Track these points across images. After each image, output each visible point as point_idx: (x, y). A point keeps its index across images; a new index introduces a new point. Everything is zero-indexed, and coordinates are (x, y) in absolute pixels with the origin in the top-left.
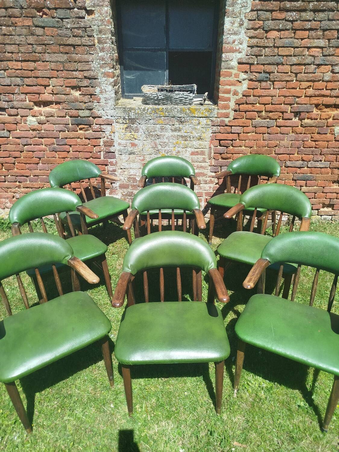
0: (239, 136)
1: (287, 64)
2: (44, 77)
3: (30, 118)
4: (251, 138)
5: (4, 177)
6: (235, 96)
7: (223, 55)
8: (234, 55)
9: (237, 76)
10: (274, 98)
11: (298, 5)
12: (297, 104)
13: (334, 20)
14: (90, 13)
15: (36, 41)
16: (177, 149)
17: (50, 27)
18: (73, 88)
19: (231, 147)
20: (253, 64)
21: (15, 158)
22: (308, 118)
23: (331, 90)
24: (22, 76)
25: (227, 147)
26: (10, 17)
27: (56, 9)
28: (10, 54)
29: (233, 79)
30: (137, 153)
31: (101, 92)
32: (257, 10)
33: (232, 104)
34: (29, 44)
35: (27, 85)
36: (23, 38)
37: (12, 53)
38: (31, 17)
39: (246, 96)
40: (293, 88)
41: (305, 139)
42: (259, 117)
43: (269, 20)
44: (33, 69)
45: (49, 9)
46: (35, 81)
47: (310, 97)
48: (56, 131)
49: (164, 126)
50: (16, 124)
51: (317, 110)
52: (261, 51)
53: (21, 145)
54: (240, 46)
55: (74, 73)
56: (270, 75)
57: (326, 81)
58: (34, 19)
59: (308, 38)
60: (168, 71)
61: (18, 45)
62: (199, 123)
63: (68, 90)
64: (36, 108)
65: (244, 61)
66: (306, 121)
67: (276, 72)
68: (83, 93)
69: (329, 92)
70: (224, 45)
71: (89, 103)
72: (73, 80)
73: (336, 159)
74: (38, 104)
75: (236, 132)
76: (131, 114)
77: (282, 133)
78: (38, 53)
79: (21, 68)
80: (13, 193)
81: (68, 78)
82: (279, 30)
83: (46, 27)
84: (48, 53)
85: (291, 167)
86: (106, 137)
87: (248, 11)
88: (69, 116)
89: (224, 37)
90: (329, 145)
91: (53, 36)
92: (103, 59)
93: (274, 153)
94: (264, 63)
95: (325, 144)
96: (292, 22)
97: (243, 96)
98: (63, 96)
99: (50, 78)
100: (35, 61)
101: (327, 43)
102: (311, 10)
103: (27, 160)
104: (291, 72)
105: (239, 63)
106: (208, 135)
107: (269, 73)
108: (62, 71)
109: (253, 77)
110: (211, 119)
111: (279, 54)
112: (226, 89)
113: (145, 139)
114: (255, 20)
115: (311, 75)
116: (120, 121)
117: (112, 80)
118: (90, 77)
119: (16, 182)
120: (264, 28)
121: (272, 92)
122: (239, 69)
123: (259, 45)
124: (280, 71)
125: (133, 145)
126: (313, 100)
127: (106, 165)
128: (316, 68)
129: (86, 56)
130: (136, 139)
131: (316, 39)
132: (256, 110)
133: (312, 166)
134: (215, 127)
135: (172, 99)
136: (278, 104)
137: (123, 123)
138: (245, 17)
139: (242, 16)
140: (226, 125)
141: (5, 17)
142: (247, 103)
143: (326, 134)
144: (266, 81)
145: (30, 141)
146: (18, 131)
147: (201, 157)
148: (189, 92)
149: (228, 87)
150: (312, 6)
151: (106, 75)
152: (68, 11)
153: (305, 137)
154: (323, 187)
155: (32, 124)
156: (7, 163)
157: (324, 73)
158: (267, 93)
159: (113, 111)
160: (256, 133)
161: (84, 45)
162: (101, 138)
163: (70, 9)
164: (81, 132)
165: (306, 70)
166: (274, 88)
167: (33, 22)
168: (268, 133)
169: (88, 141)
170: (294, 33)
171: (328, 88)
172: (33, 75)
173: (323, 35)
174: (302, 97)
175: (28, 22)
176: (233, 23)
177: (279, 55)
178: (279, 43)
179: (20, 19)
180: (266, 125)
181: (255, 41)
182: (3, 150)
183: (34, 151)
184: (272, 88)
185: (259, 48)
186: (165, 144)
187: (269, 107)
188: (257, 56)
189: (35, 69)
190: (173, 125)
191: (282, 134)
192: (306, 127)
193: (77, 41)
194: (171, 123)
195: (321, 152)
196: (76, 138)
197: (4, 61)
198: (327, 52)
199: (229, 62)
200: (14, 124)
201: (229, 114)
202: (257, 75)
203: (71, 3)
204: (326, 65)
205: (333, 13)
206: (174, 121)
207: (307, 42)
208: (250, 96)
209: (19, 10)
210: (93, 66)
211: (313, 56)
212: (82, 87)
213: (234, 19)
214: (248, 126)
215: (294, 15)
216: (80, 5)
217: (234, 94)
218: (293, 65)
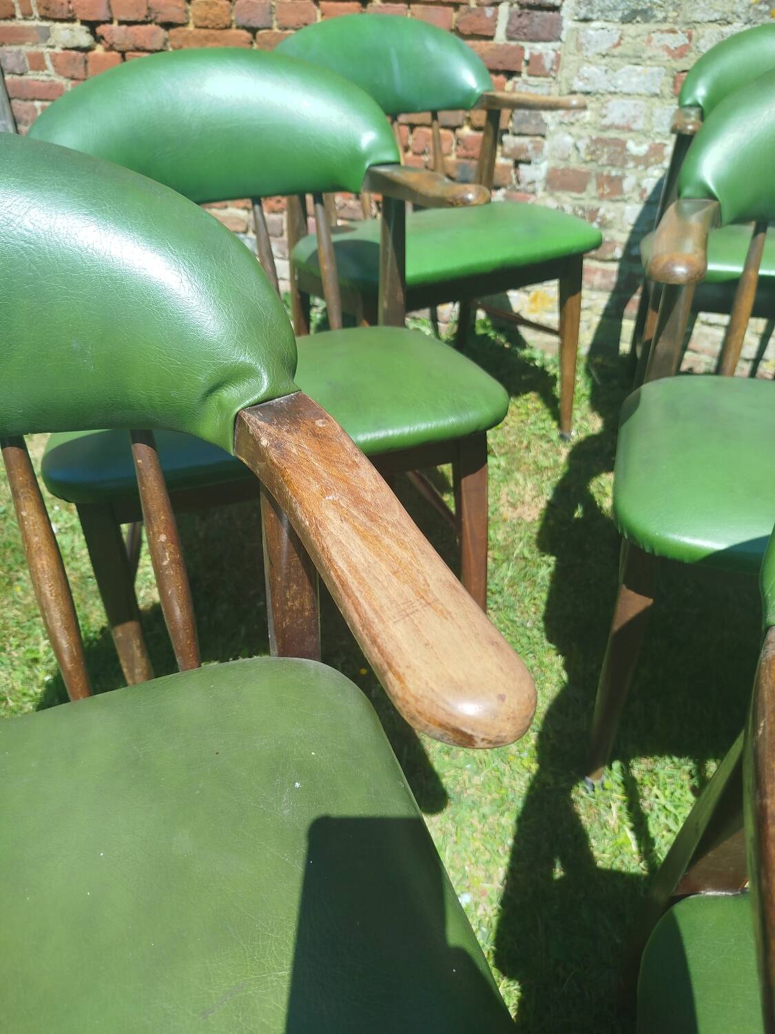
30: (660, 15)
127: (511, 74)
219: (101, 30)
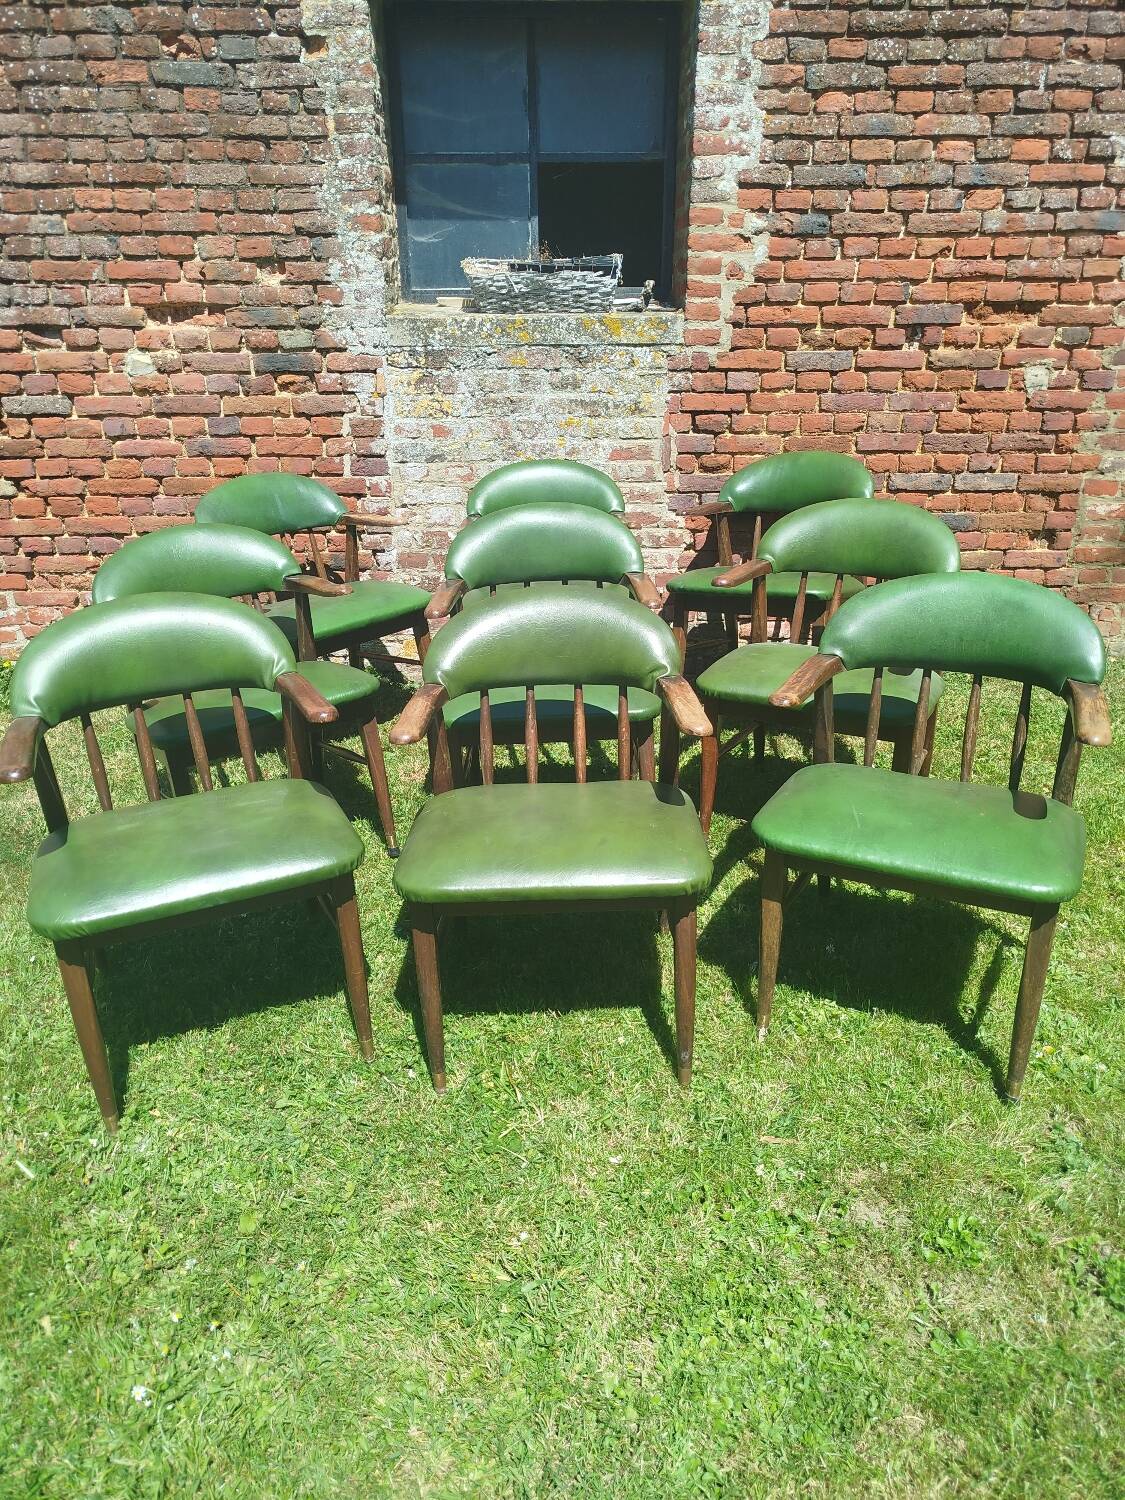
0: (749, 400)
1: (878, 187)
2: (176, 233)
3: (134, 356)
4: (785, 404)
5: (49, 539)
6: (734, 282)
7: (697, 162)
8: (727, 160)
9: (737, 221)
10: (845, 284)
11: (901, 20)
12: (914, 302)
13: (1004, 60)
14: (313, 44)
15: (158, 126)
16: (569, 443)
17: (199, 86)
18: (262, 262)
19: (728, 435)
20: (781, 187)
21: (85, 478)
22: (947, 344)
23: (1009, 258)
24: (114, 228)
25: (716, 434)
26: (83, 57)
27: (216, 34)
28: (80, 166)
29: (724, 231)
30: (450, 458)
31: (345, 275)
32: (787, 34)
33: (726, 305)
34: (135, 136)
35: (128, 257)
36: (118, 120)
37: (87, 162)
38: (145, 59)
39: (766, 281)
40: (898, 256)
41: (942, 407)
42: (805, 341)
43: (821, 62)
44: (146, 208)
45: (197, 34)
46: (150, 244)
47: (950, 280)
48: (212, 393)
49: (531, 372)
50: (91, 373)
51: (972, 321)
52: (801, 148)
53: (104, 438)
54: (742, 134)
55: (267, 218)
56: (830, 218)
57: (989, 235)
58: (152, 63)
59: (934, 110)
60: (536, 220)
61: (105, 138)
62: (632, 364)
63: (247, 270)
64: (151, 326)
65: (756, 177)
66: (942, 351)
67: (848, 209)
68: (292, 278)
69: (1002, 264)
70: (696, 133)
71: (310, 309)
72: (262, 239)
73: (1036, 464)
74: (157, 312)
75: (740, 388)
76: (433, 338)
77: (875, 387)
78: (163, 162)
79: (111, 206)
80: (74, 591)
81: (249, 234)
82: (851, 90)
83: (188, 86)
84: (192, 161)
85: (906, 491)
86: (358, 410)
87: (761, 36)
88: (248, 347)
89: (696, 110)
90: (1013, 422)
91: (206, 113)
92: (351, 177)
93: (854, 448)
94: (811, 182)
95: (1001, 419)
96: (886, 65)
97: (758, 279)
98: (233, 286)
99: (194, 235)
100: (152, 186)
101: (988, 126)
102: (936, 34)
103: (121, 485)
104: (891, 209)
105: (743, 185)
106: (659, 397)
107: (829, 212)
108: (231, 212)
109: (784, 226)
110: (666, 348)
111: (855, 157)
112: (708, 261)
113: (474, 412)
114: (781, 61)
115: (947, 216)
116: (401, 359)
117: (376, 238)
118: (313, 229)
119: (86, 553)
120: (807, 83)
121: (839, 266)
122: (742, 203)
123: (796, 132)
124: (858, 205)
125: (440, 432)
126: (956, 288)
127: (359, 496)
128: (960, 195)
129: (304, 168)
130: (447, 414)
131: (957, 113)
132: (795, 321)
133: (968, 488)
134: (679, 375)
135: (552, 294)
136: (857, 303)
137: (409, 366)
138: (753, 52)
139: (746, 51)
140: (712, 369)
141: (70, 57)
142: (768, 302)
143: (1003, 389)
144: (821, 236)
145: (133, 426)
146: (97, 394)
147: (639, 466)
148: (601, 273)
149: (714, 255)
150: (939, 20)
151: (361, 223)
152: (252, 40)
153: (944, 400)
154: (1005, 551)
155: (140, 372)
156: (59, 495)
157: (983, 211)
158: (826, 270)
159: (380, 330)
160: (799, 390)
161: (296, 138)
162: (342, 414)
163: (256, 33)
164: (285, 395)
165: (932, 203)
166: (844, 256)
167: (149, 72)
168: (834, 390)
169: (303, 422)
170: (894, 98)
171: (997, 254)
172: (147, 226)
173: (976, 103)
174: (925, 280)
175: (136, 73)
176: (721, 72)
177: (854, 161)
178: (851, 126)
179: (114, 65)
180: (827, 366)
181: (782, 121)
182: (50, 454)
183: (144, 458)
184: (838, 257)
185: (796, 142)
186: (534, 429)
187: (833, 312)
188: (791, 164)
189: (154, 208)
190: (557, 370)
191: (875, 391)
192: (942, 369)
193: (275, 125)
194: (550, 365)
195: (991, 443)
196: (270, 414)
197: (63, 185)
198: (987, 149)
199: (713, 182)
200: (86, 373)
201: (718, 333)
202: (794, 217)
203: (261, 16)
204: (988, 187)
205: (998, 40)
206: (560, 358)
207: (930, 122)
208: (778, 280)
209: (110, 37)
210: (323, 198)
211: (949, 162)
212: (287, 259)
213: (724, 58)
214: (774, 370)
215: (889, 47)
216: (286, 22)
217: (731, 275)
218: (896, 187)
219: (23, 483)
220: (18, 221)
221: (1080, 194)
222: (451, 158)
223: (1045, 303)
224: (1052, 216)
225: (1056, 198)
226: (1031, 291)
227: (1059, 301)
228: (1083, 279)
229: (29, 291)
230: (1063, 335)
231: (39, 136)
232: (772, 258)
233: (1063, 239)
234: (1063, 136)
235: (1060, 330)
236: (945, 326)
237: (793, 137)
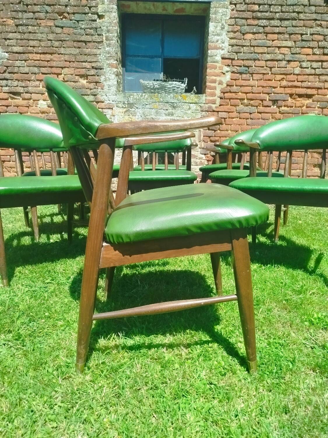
0: (225, 121)
1: (262, 60)
2: (57, 67)
3: (41, 102)
4: (236, 122)
6: (220, 86)
7: (209, 52)
8: (218, 51)
9: (221, 68)
10: (253, 87)
11: (267, 15)
12: (274, 93)
13: (297, 27)
14: (100, 17)
15: (55, 38)
17: (68, 27)
18: (81, 76)
19: (219, 131)
20: (234, 59)
22: (285, 106)
23: (302, 82)
24: (40, 65)
25: (215, 131)
26: (36, 19)
27: (74, 13)
28: (32, 48)
29: (217, 71)
31: (105, 80)
32: (235, 18)
33: (218, 92)
34: (48, 40)
35: (43, 74)
36: (44, 36)
37: (34, 47)
38: (53, 20)
39: (230, 86)
40: (269, 80)
42: (242, 104)
43: (245, 26)
44: (49, 60)
45: (68, 13)
46: (49, 70)
47: (285, 87)
49: (159, 110)
50: (28, 107)
51: (292, 100)
52: (240, 49)
54: (223, 44)
55: (84, 64)
57: (296, 75)
58: (55, 21)
59: (278, 39)
60: (162, 73)
61: (40, 40)
62: (190, 109)
63: (77, 78)
65: (227, 56)
66: (283, 108)
67: (254, 66)
68: (90, 81)
69: (300, 83)
70: (209, 43)
71: (94, 90)
72: (82, 69)
75: (222, 117)
76: (130, 99)
78: (55, 47)
79: (39, 59)
80: (15, 173)
81: (78, 68)
82: (254, 33)
83: (64, 27)
84: (64, 47)
87: (228, 18)
89: (209, 37)
91: (69, 34)
92: (109, 53)
94: (243, 58)
96: (264, 27)
97: (228, 85)
98: (72, 83)
99: (62, 68)
100: (51, 54)
101: (294, 44)
102: (278, 19)
104: (266, 66)
105: (223, 58)
107: (248, 67)
108: (74, 62)
109: (234, 70)
110: (200, 104)
111: (255, 51)
112: (213, 79)
114: (233, 25)
115: (283, 69)
116: (120, 105)
117: (115, 70)
118: (97, 67)
120: (241, 31)
121: (251, 82)
122: (222, 63)
123: (238, 44)
124: (257, 65)
126: (287, 90)
128: (287, 63)
129: (95, 50)
131: (285, 41)
132: (239, 98)
134: (204, 112)
135: (166, 88)
136: (257, 93)
137: (123, 107)
138: (225, 22)
139: (223, 22)
140: (214, 111)
141: (32, 19)
142: (230, 92)
144: (246, 74)
146: (29, 113)
148: (181, 83)
149: (214, 78)
150: (278, 15)
151: (111, 66)
152: (84, 15)
155: (43, 107)
157: (294, 68)
158: (248, 83)
159: (114, 96)
160: (240, 118)
161: (94, 42)
163: (85, 14)
165: (279, 65)
166: (253, 79)
167: (54, 23)
168: (251, 119)
170: (266, 36)
171: (298, 80)
172: (49, 65)
173: (290, 38)
174: (277, 87)
175: (50, 23)
176: (216, 27)
177: (255, 53)
178: (254, 43)
179: (44, 21)
180: (248, 111)
181: (234, 41)
184: (251, 80)
185: (238, 47)
187: (250, 96)
188: (237, 53)
189: (51, 60)
190: (167, 110)
191: (263, 119)
192: (283, 113)
193: (89, 38)
194: (165, 108)
197: (26, 53)
198: (294, 50)
199: (214, 57)
200: (27, 107)
201: (216, 100)
202: (238, 68)
203: (87, 9)
204: (295, 61)
205: (295, 21)
206: (168, 106)
207: (277, 42)
208: (233, 86)
209: (44, 13)
210: (100, 59)
211: (283, 54)
212: (89, 75)
213: (217, 24)
214: (233, 112)
215: (264, 22)
216: (93, 11)
217: (219, 84)
218: (268, 60)
220: (12, 63)
221: (322, 64)
222: (138, 56)
223: (313, 95)
224: (314, 70)
225: (315, 65)
226: (309, 92)
227: (318, 94)
228: (325, 88)
229: (13, 82)
230: (320, 104)
231: (21, 39)
232: (231, 79)
233: (318, 77)
234: (316, 48)
235: (319, 103)
236: (284, 101)
237: (237, 45)
